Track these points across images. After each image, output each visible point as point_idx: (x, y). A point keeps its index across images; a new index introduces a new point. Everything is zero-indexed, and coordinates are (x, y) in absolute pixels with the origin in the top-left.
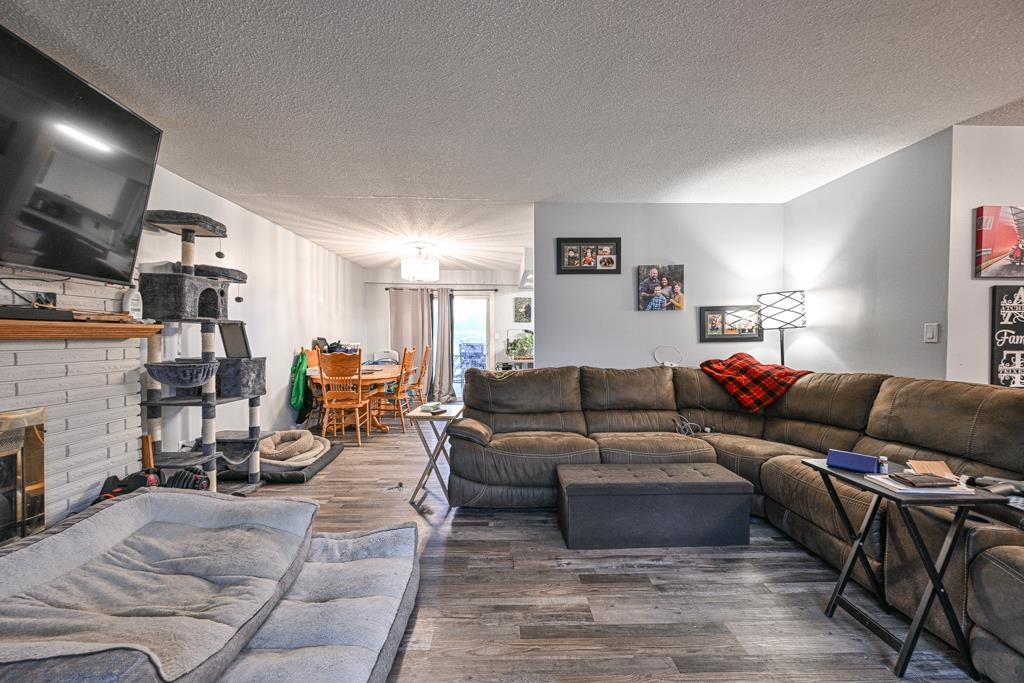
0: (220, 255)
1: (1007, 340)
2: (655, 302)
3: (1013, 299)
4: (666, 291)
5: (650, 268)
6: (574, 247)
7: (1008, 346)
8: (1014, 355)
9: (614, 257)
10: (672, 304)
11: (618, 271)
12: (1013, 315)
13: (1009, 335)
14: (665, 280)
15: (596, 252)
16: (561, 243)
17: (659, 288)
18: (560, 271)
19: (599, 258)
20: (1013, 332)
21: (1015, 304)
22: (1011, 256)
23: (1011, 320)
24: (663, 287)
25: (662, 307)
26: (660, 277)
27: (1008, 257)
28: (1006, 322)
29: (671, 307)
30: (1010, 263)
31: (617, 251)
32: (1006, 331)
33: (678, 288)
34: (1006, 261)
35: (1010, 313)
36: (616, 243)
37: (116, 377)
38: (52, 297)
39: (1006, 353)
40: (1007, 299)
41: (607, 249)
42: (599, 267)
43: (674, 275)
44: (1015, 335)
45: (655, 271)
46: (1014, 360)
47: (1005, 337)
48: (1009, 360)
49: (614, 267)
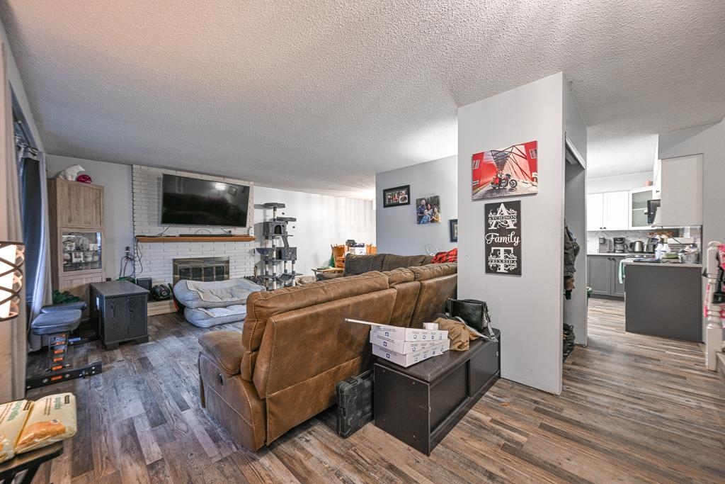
0: (283, 214)
1: (494, 240)
2: (425, 219)
3: (497, 213)
4: (430, 212)
5: (421, 200)
6: (390, 193)
7: (494, 244)
8: (499, 250)
9: (407, 196)
10: (433, 220)
11: (409, 203)
12: (497, 223)
13: (495, 236)
14: (429, 206)
15: (399, 194)
16: (385, 191)
17: (426, 211)
18: (385, 206)
19: (400, 197)
20: (498, 235)
21: (498, 215)
22: (492, 184)
23: (495, 226)
24: (428, 210)
25: (428, 222)
26: (427, 204)
27: (490, 185)
28: (493, 227)
29: (433, 221)
30: (491, 188)
31: (408, 193)
32: (493, 234)
33: (436, 210)
34: (489, 187)
35: (495, 222)
36: (407, 188)
37: (247, 251)
38: (230, 232)
39: (493, 248)
40: (493, 212)
41: (404, 192)
42: (400, 202)
43: (434, 202)
44: (499, 236)
45: (424, 201)
46: (499, 253)
47: (492, 238)
48: (496, 254)
49: (407, 201)
